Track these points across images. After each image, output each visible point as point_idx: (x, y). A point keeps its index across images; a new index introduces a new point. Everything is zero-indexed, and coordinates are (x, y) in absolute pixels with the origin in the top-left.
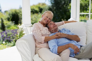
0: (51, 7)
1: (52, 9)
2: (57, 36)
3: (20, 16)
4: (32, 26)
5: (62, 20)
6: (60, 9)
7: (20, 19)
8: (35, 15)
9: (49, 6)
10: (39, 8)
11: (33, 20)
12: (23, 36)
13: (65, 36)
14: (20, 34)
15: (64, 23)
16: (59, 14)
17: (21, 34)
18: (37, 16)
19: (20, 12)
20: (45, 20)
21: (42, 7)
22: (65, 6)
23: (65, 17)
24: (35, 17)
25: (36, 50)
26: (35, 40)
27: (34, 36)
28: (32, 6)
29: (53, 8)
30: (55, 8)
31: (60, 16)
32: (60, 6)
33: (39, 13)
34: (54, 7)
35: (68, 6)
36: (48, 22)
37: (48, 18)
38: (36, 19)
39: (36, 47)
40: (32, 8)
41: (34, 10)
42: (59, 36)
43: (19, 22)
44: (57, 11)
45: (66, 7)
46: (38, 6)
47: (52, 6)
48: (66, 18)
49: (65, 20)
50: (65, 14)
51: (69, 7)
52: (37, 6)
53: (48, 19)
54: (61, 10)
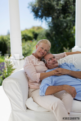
0: (49, 32)
1: (50, 34)
2: (57, 73)
3: (9, 44)
4: (24, 59)
5: (64, 48)
6: (61, 33)
7: (8, 49)
8: (28, 43)
9: (47, 30)
10: (33, 33)
11: (26, 49)
12: (12, 72)
13: (68, 73)
14: (8, 70)
15: (66, 55)
16: (59, 40)
17: (10, 70)
18: (31, 44)
19: (8, 40)
20: (39, 52)
21: (37, 32)
22: (67, 30)
23: (68, 44)
24: (28, 46)
25: (30, 93)
26: (28, 79)
27: (26, 74)
28: (24, 31)
29: (52, 33)
30: (54, 32)
31: (61, 43)
32: (61, 30)
33: (34, 40)
34: (52, 31)
35: (71, 29)
36: (44, 55)
37: (44, 49)
38: (30, 48)
39: (29, 88)
40: (24, 33)
41: (26, 36)
42: (60, 72)
43: (8, 52)
44: (57, 36)
45: (69, 31)
46: (32, 30)
47: (50, 30)
48: (69, 46)
49: (68, 48)
50: (68, 40)
51: (73, 31)
52: (30, 31)
53: (43, 51)
54: (62, 36)
